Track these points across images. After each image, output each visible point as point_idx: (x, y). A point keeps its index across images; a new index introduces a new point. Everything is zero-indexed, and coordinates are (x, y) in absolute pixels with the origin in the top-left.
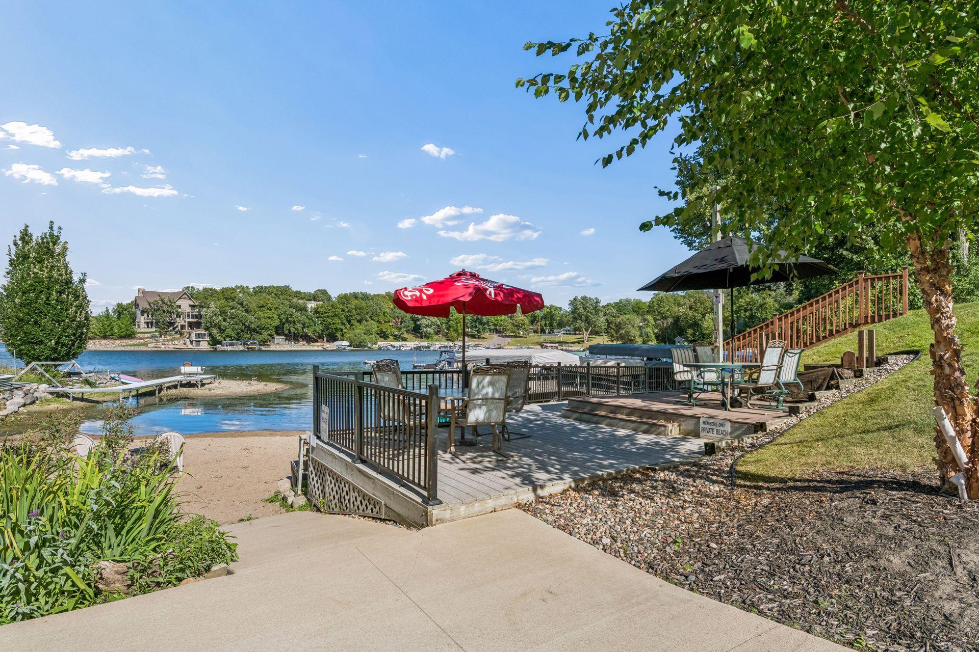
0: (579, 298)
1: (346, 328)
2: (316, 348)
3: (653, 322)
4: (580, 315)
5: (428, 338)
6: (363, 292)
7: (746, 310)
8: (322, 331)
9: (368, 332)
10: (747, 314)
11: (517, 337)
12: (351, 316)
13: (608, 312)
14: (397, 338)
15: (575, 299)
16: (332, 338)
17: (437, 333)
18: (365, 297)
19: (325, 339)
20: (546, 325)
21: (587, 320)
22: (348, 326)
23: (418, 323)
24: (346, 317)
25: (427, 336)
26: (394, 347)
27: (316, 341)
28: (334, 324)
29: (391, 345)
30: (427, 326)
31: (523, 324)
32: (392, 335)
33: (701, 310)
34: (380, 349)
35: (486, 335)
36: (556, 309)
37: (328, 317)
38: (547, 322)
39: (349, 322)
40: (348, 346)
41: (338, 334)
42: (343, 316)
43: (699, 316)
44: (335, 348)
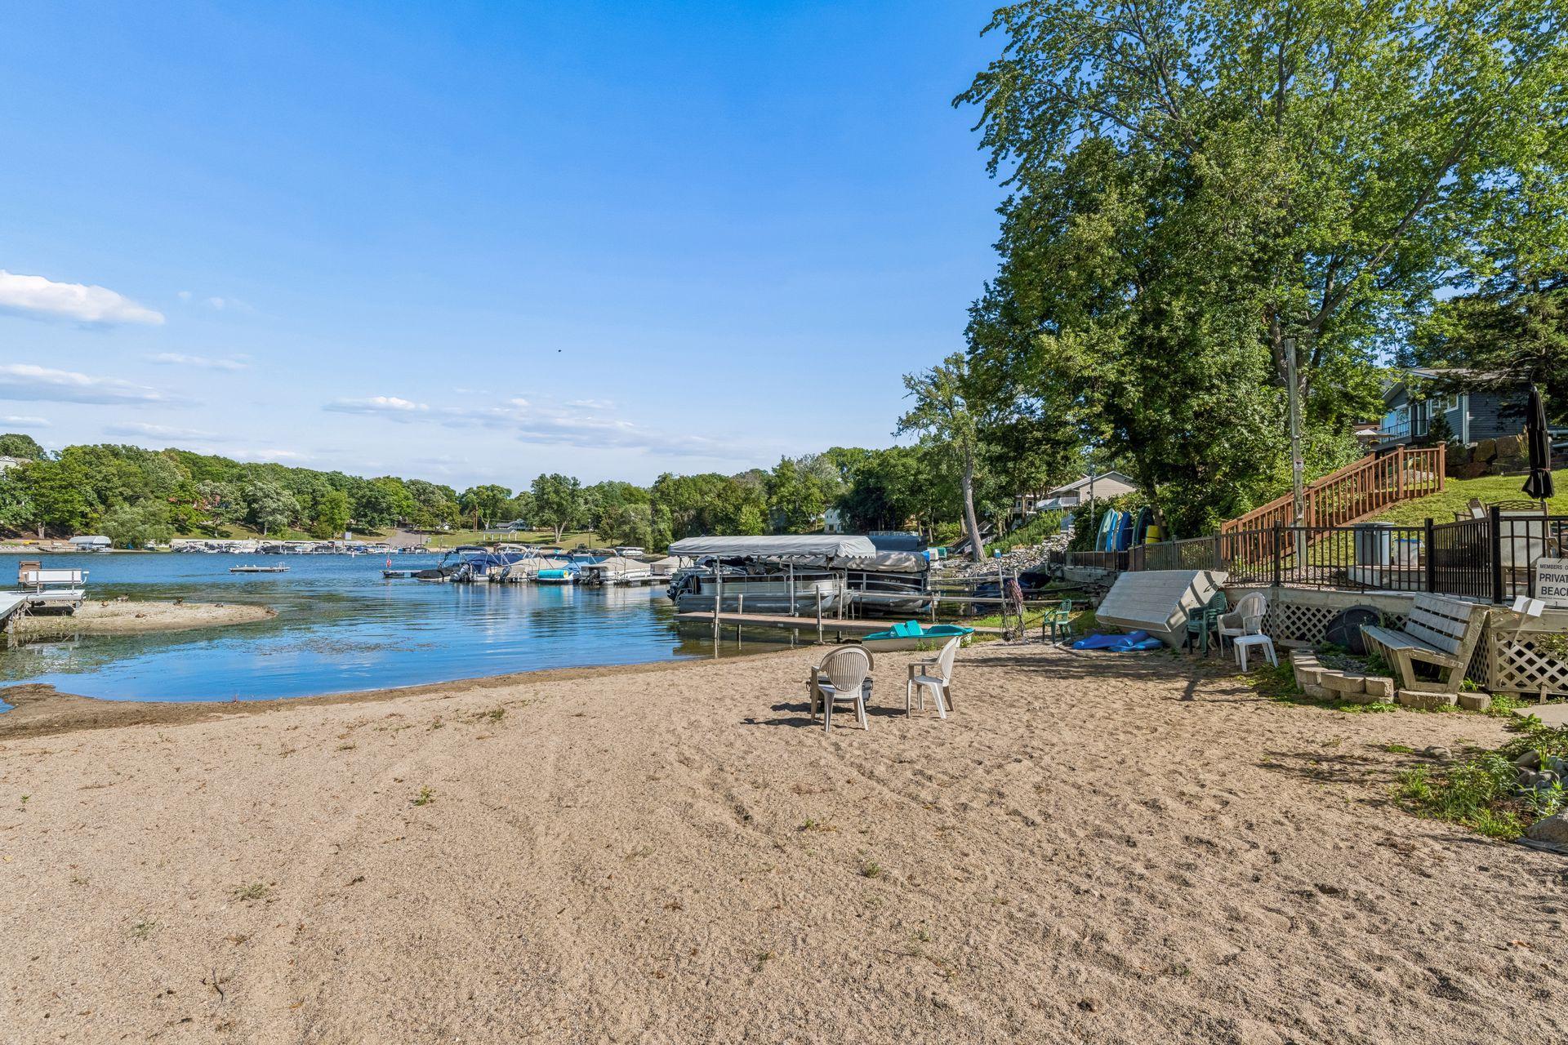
0: (548, 476)
1: (95, 511)
2: (21, 549)
3: (669, 515)
4: (548, 503)
5: (275, 533)
6: (128, 445)
7: (789, 502)
8: (34, 515)
9: (153, 518)
10: (790, 507)
11: (438, 533)
12: (110, 489)
13: (590, 498)
14: (208, 531)
15: (542, 477)
16: (61, 529)
17: (292, 524)
18: (135, 455)
19: (41, 531)
20: (485, 515)
21: (560, 510)
22: (101, 508)
23: (255, 506)
24: (98, 492)
25: (274, 530)
26: (212, 547)
27: (17, 535)
28: (66, 501)
29: (206, 545)
30: (274, 512)
31: (451, 514)
32: (198, 527)
33: (733, 500)
34: (179, 551)
35: (383, 529)
36: (502, 491)
37: (52, 488)
38: (488, 512)
39: (104, 500)
40: (108, 546)
41: (76, 523)
42: (88, 488)
43: (731, 509)
44: (74, 549)
